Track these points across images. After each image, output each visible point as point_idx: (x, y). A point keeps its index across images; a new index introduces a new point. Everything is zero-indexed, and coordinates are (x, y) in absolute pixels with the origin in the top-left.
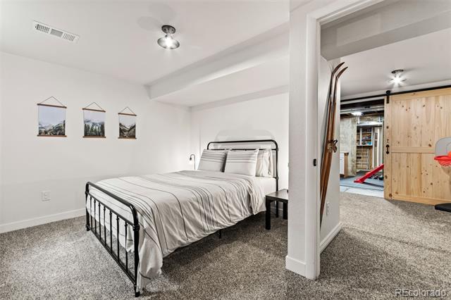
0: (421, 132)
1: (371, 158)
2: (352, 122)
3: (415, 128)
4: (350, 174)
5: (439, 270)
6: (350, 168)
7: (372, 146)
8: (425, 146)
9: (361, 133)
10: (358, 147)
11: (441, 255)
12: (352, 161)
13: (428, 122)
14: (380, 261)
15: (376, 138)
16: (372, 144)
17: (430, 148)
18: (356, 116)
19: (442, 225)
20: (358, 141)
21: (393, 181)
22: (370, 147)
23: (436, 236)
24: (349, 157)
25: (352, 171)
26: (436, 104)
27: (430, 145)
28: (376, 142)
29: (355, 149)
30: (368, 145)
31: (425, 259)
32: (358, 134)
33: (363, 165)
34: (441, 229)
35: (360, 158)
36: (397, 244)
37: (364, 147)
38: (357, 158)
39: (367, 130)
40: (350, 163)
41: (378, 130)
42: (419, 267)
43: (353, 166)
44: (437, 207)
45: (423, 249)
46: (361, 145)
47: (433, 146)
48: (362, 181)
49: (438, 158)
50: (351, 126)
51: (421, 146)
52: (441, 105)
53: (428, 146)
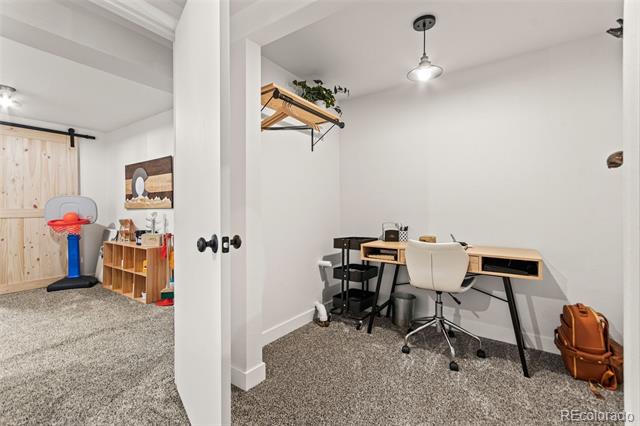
0: (23, 188)
3: (14, 180)
5: (116, 350)
8: (27, 207)
11: (104, 335)
13: (32, 174)
14: (54, 386)
17: (36, 210)
19: (74, 306)
23: (81, 320)
26: (42, 150)
27: (35, 207)
31: (95, 349)
34: (77, 310)
36: (51, 352)
42: (98, 360)
44: (50, 289)
45: (83, 340)
47: (41, 207)
49: (52, 223)
51: (23, 207)
52: (49, 153)
53: (32, 207)
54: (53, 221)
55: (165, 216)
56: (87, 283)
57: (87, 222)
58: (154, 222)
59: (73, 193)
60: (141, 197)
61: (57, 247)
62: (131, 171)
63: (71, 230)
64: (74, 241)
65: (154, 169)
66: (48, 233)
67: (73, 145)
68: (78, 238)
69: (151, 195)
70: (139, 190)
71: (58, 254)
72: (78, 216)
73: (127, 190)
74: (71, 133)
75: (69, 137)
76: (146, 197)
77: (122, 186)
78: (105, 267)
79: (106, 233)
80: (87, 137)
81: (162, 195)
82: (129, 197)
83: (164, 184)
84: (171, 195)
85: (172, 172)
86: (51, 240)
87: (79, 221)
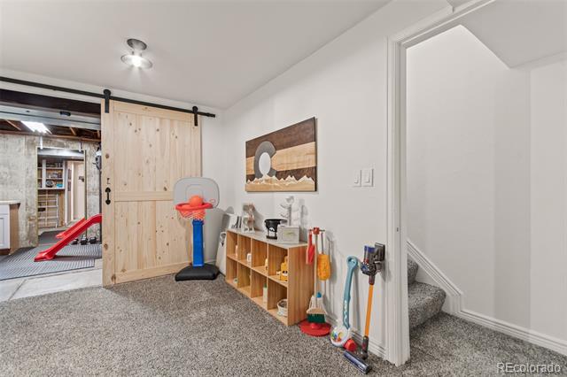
0: (155, 169)
1: (63, 209)
2: (27, 143)
3: (148, 162)
4: (24, 244)
6: (23, 233)
7: (63, 190)
8: (159, 189)
9: (44, 168)
10: (40, 192)
12: (29, 218)
13: (163, 155)
15: (70, 178)
16: (64, 186)
17: (166, 193)
18: (36, 134)
20: (40, 181)
21: (118, 251)
22: (61, 192)
24: (22, 212)
25: (29, 237)
26: (171, 131)
27: (165, 189)
28: (69, 184)
29: (35, 195)
30: (58, 188)
32: (40, 170)
33: (50, 222)
35: (44, 209)
37: (49, 192)
38: (39, 210)
39: (54, 163)
40: (22, 222)
41: (73, 166)
43: (31, 228)
46: (44, 187)
47: (170, 189)
48: (52, 255)
49: (180, 207)
50: (24, 151)
51: (155, 189)
52: (176, 134)
53: (163, 190)
54: (180, 205)
55: (301, 201)
56: (211, 274)
57: (210, 206)
58: (290, 209)
59: (196, 175)
60: (266, 176)
61: (183, 231)
62: (253, 147)
63: (196, 215)
64: (198, 226)
65: (285, 141)
66: (176, 218)
67: (196, 124)
68: (202, 223)
69: (281, 175)
70: (264, 169)
71: (184, 238)
72: (202, 199)
73: (248, 170)
74: (195, 111)
75: (193, 115)
76: (274, 177)
77: (242, 165)
78: (228, 258)
79: (226, 218)
80: (208, 115)
81: (298, 173)
82: (250, 178)
83: (302, 158)
84: (313, 173)
85: (315, 140)
86: (178, 223)
87: (204, 205)
